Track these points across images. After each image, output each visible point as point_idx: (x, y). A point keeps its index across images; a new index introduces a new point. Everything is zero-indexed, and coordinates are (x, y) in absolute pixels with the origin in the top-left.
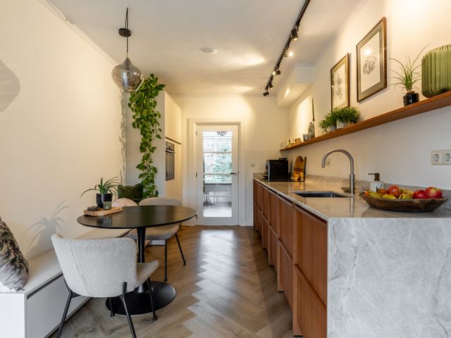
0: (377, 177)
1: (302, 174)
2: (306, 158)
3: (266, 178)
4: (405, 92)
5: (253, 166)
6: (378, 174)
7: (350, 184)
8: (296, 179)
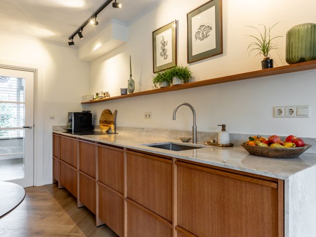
0: (224, 128)
1: (112, 126)
2: (116, 111)
3: (70, 131)
4: (263, 57)
5: (52, 118)
6: (225, 125)
7: (193, 135)
8: (104, 131)
